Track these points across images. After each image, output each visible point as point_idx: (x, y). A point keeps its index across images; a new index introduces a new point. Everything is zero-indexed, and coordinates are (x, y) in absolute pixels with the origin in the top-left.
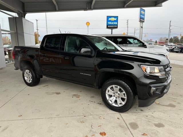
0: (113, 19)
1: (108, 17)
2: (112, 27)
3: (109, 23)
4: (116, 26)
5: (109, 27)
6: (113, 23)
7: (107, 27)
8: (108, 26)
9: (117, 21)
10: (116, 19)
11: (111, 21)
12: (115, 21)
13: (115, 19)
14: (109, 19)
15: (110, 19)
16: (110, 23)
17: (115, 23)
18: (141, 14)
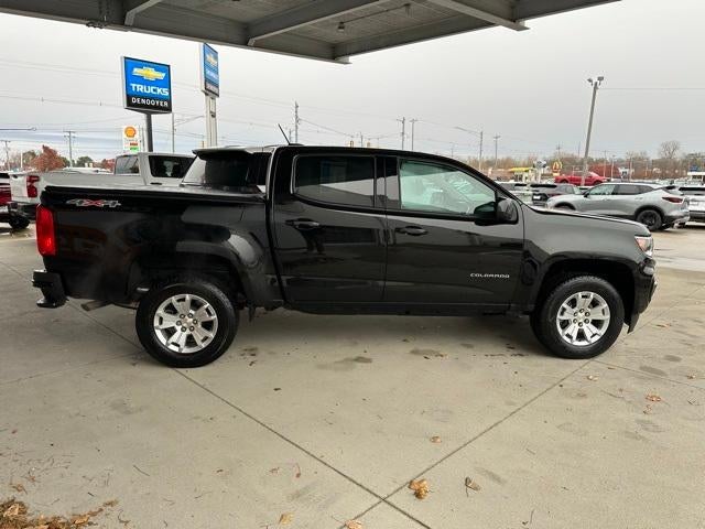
0: (151, 74)
1: (130, 63)
2: (150, 107)
3: (134, 85)
4: (166, 104)
5: (136, 105)
6: (151, 90)
7: (130, 105)
8: (134, 101)
9: (167, 83)
10: (164, 75)
11: (141, 80)
12: (157, 83)
13: (161, 76)
14: (135, 70)
15: (137, 71)
16: (141, 88)
17: (159, 90)
18: (206, 65)
